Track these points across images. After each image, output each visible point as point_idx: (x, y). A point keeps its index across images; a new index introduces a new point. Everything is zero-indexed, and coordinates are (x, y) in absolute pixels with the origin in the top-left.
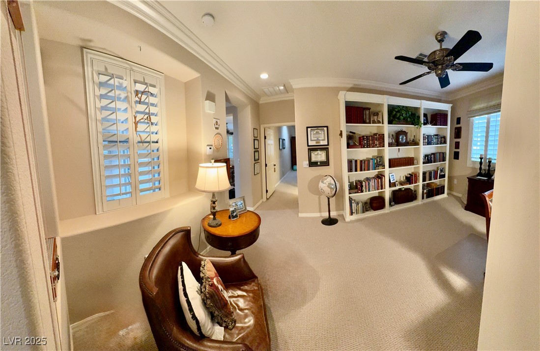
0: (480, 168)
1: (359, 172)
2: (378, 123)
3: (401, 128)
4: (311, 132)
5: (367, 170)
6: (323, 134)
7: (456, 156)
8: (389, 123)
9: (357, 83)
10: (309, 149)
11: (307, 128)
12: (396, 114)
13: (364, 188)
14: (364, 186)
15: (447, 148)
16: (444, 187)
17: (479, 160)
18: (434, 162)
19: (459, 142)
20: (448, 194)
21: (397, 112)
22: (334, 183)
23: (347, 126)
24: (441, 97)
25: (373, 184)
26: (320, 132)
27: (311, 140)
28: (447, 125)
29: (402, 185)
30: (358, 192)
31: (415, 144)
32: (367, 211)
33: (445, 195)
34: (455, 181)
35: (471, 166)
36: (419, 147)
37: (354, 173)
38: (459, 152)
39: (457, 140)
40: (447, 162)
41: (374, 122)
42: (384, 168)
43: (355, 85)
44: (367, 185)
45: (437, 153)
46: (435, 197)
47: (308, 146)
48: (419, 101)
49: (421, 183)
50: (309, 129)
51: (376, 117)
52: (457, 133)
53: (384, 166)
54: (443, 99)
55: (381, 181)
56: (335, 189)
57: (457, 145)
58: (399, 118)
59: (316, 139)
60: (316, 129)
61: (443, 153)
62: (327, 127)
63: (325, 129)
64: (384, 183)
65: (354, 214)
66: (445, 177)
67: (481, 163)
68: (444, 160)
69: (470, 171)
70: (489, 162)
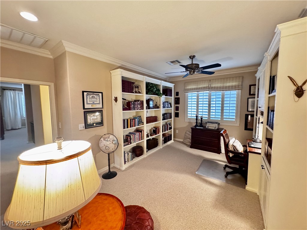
0: (197, 122)
1: (129, 128)
2: (139, 93)
3: (150, 97)
4: (87, 96)
5: (134, 127)
6: (98, 99)
7: (177, 115)
8: (146, 94)
9: (123, 64)
10: (84, 112)
11: (83, 92)
12: (150, 88)
13: (132, 141)
14: (132, 139)
15: (172, 110)
16: (171, 135)
17: (196, 118)
18: (167, 119)
19: (178, 107)
20: (174, 140)
21: (151, 87)
22: (116, 140)
23: (122, 94)
24: (167, 79)
25: (137, 137)
26: (96, 97)
27: (87, 104)
28: (171, 96)
29: (152, 136)
30: (128, 144)
31: (158, 107)
32: (134, 158)
33: (172, 141)
34: (177, 131)
35: (188, 121)
36: (160, 110)
37: (126, 129)
38: (178, 113)
39: (177, 105)
40: (173, 119)
41: (136, 92)
42: (143, 124)
43: (122, 65)
44: (134, 137)
45: (168, 113)
46: (168, 142)
47: (84, 108)
48: (160, 81)
49: (161, 133)
50: (85, 94)
51: (137, 89)
52: (177, 101)
53: (143, 123)
54: (167, 80)
55: (141, 134)
56: (117, 144)
57: (177, 109)
58: (152, 91)
59: (92, 102)
60: (92, 94)
61: (171, 113)
62: (102, 93)
63: (100, 94)
64: (143, 135)
65: (126, 163)
66: (171, 129)
67: (197, 119)
68: (171, 118)
69: (188, 124)
70: (202, 119)
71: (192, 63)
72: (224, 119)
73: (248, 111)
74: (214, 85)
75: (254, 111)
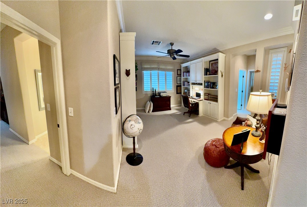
0: (153, 93)
10: (115, 89)
35: (145, 93)
47: (115, 84)
67: (153, 91)
69: (144, 95)
70: (155, 90)
71: (172, 49)
72: (167, 89)
73: (177, 84)
74: (161, 67)
75: (181, 84)
